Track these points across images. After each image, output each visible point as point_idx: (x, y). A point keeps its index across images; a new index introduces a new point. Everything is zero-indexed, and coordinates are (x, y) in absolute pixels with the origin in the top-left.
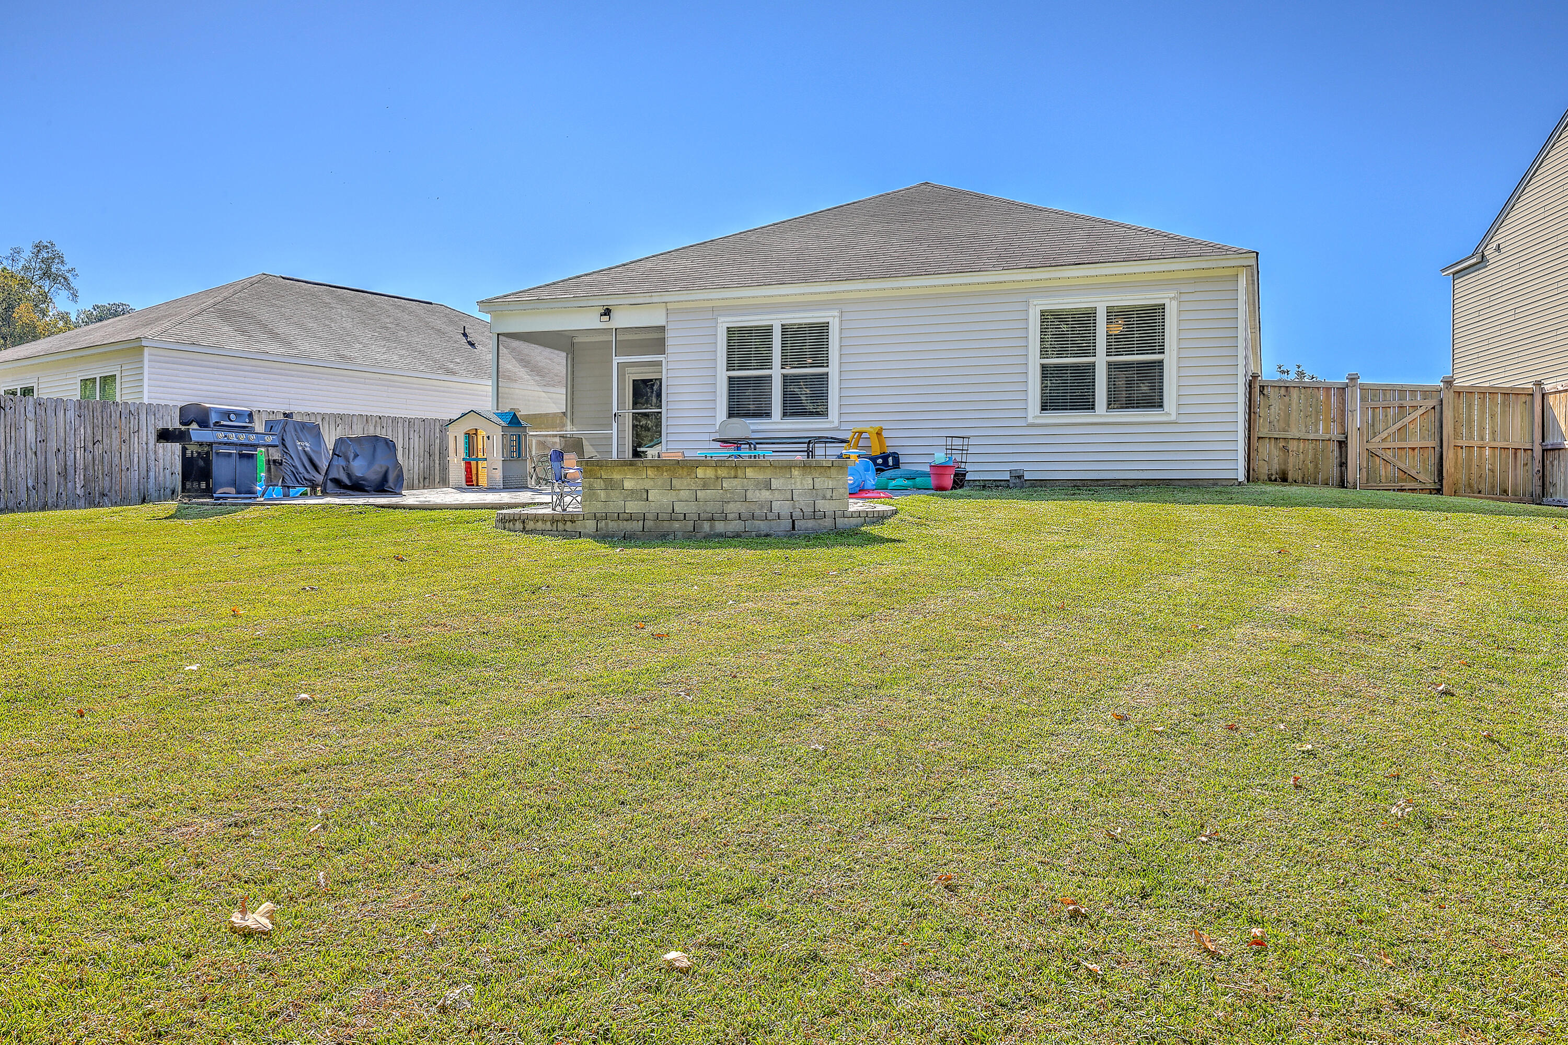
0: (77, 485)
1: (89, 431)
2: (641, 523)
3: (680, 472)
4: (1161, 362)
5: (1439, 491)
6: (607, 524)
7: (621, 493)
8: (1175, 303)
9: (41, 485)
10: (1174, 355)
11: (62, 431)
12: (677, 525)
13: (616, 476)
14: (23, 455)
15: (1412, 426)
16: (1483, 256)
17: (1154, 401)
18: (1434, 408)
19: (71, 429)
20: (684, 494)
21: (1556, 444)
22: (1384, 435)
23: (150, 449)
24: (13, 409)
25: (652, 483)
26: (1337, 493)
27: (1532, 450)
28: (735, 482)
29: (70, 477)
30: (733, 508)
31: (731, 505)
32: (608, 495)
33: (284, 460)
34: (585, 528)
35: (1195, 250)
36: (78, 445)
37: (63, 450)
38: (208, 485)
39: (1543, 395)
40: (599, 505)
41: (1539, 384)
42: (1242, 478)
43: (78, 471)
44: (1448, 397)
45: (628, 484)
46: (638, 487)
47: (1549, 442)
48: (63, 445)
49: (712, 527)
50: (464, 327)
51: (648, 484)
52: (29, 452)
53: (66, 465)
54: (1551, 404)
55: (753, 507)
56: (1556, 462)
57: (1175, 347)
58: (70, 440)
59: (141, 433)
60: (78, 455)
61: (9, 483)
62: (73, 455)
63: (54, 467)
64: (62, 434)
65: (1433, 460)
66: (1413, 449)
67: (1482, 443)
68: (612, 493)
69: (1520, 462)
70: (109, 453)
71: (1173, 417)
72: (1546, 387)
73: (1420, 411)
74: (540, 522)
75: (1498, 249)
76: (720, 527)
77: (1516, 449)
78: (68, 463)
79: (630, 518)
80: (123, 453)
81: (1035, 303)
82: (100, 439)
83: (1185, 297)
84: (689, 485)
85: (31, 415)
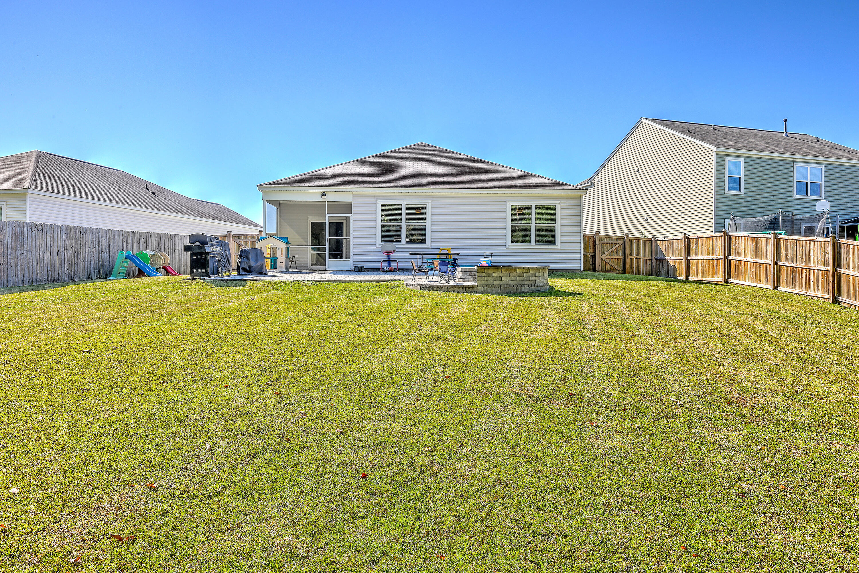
0: (66, 269)
1: (69, 242)
2: (499, 288)
3: (512, 271)
4: (555, 226)
5: (624, 273)
6: (487, 289)
7: (492, 278)
8: (559, 205)
9: (53, 269)
10: (559, 224)
11: (60, 241)
12: (511, 289)
13: (491, 272)
14: (46, 254)
15: (615, 251)
16: (592, 183)
17: (552, 240)
18: (622, 244)
19: (63, 241)
20: (513, 278)
21: (662, 258)
22: (607, 253)
23: (91, 250)
24: (42, 230)
25: (503, 274)
26: (593, 273)
27: (651, 260)
28: (527, 274)
29: (63, 265)
30: (527, 283)
31: (526, 282)
32: (487, 279)
33: (221, 259)
34: (478, 290)
35: (566, 187)
36: (66, 249)
37: (60, 251)
38: (206, 271)
39: (655, 241)
40: (484, 282)
41: (653, 237)
42: (582, 270)
43: (65, 261)
44: (627, 241)
45: (495, 275)
46: (498, 276)
47: (658, 257)
48: (60, 248)
49: (521, 289)
50: (146, 185)
51: (501, 275)
52: (48, 253)
53: (61, 258)
54: (659, 244)
55: (531, 283)
56: (661, 264)
57: (559, 221)
58: (63, 246)
59: (88, 242)
60: (65, 254)
61: (41, 268)
62: (64, 254)
63: (57, 260)
64: (60, 243)
65: (622, 262)
66: (616, 259)
67: (637, 257)
68: (489, 278)
69: (648, 264)
70: (76, 253)
71: (559, 247)
72: (656, 238)
73: (618, 246)
74: (457, 288)
75: (599, 181)
76: (523, 289)
77: (647, 259)
78: (62, 258)
79: (496, 286)
80: (82, 253)
81: (509, 202)
82: (73, 246)
83: (563, 204)
84: (514, 275)
85: (48, 234)
